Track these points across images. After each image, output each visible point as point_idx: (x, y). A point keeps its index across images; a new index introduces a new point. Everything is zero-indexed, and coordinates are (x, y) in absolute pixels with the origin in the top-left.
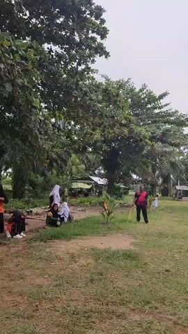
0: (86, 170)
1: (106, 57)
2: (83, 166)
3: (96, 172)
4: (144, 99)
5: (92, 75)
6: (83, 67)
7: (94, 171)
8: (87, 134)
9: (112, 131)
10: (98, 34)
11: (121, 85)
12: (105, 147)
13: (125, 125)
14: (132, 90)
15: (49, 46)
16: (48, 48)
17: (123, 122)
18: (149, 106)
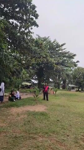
0: (29, 77)
1: (37, 27)
2: (28, 75)
4: (55, 46)
5: (31, 35)
6: (27, 30)
7: (33, 77)
8: (28, 61)
9: (39, 60)
10: (34, 16)
11: (45, 39)
12: (37, 67)
13: (45, 58)
14: (50, 42)
15: (12, 21)
16: (12, 22)
17: (44, 56)
18: (57, 49)
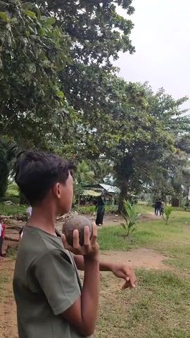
0: (95, 177)
1: (131, 53)
2: (92, 173)
3: (105, 179)
4: (161, 103)
5: (113, 74)
6: (104, 64)
7: (102, 179)
9: (132, 135)
10: (121, 28)
13: (149, 129)
17: (147, 125)
18: (166, 111)
